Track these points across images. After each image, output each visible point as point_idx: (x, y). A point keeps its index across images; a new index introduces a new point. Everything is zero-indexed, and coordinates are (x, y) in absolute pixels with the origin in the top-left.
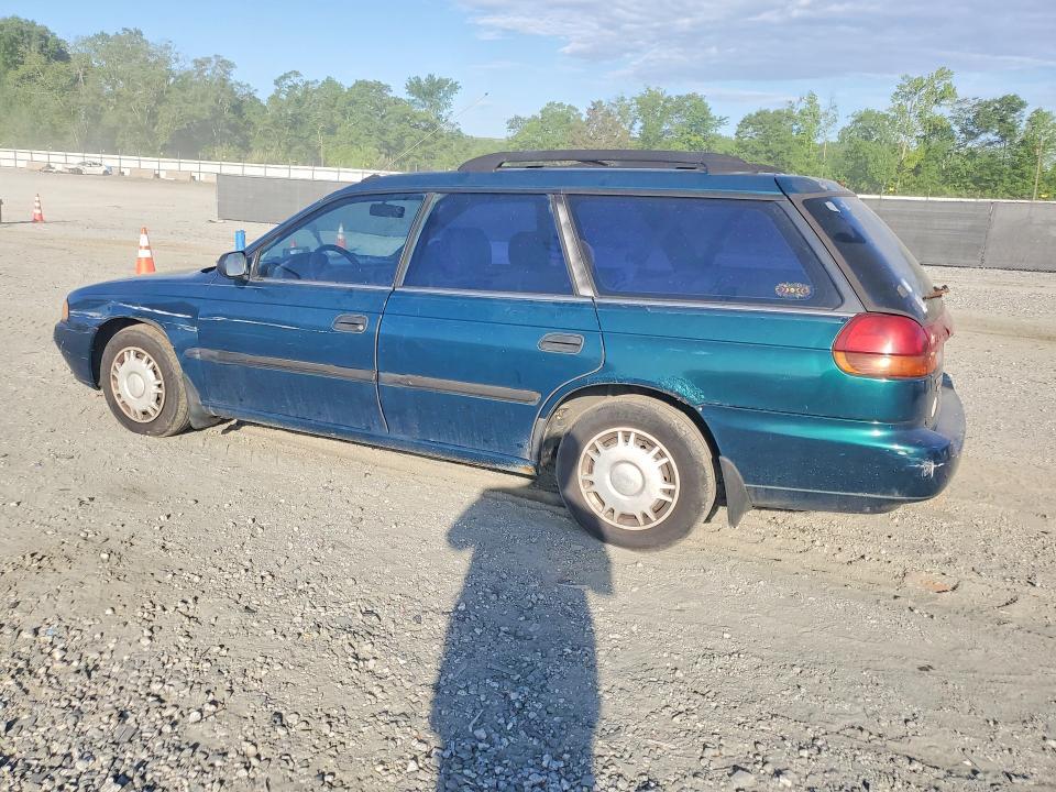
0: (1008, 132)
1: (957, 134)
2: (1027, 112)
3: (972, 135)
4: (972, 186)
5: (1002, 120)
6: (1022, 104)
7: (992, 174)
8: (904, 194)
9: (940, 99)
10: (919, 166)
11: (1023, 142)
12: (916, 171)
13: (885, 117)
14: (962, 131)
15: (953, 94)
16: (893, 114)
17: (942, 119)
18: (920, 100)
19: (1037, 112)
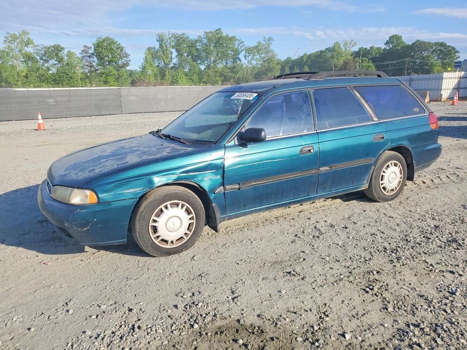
0: (60, 60)
1: (39, 60)
2: (65, 52)
3: (46, 61)
4: (53, 83)
5: (56, 55)
6: (63, 49)
7: (60, 78)
8: (24, 87)
9: (27, 44)
10: (27, 74)
11: (67, 64)
12: (26, 77)
13: (3, 51)
14: (41, 59)
15: (32, 42)
16: (7, 50)
17: (31, 54)
18: (18, 44)
19: (69, 52)
